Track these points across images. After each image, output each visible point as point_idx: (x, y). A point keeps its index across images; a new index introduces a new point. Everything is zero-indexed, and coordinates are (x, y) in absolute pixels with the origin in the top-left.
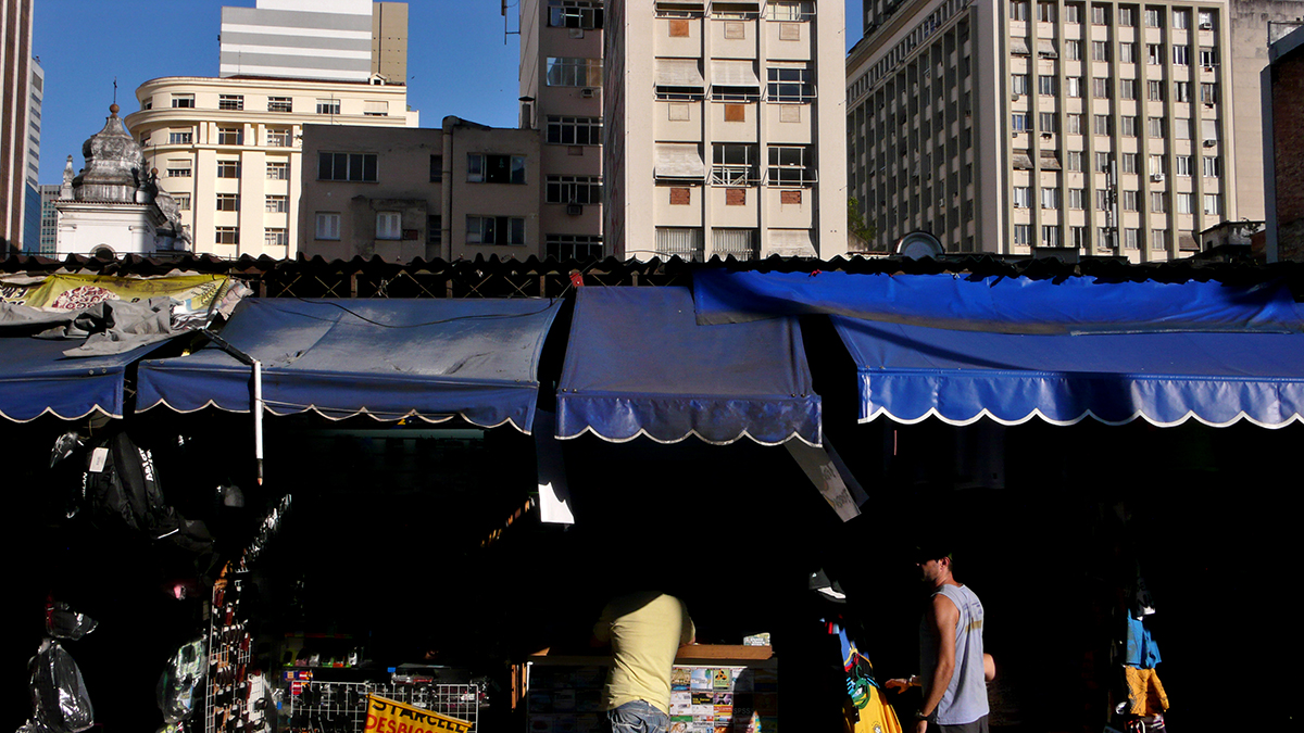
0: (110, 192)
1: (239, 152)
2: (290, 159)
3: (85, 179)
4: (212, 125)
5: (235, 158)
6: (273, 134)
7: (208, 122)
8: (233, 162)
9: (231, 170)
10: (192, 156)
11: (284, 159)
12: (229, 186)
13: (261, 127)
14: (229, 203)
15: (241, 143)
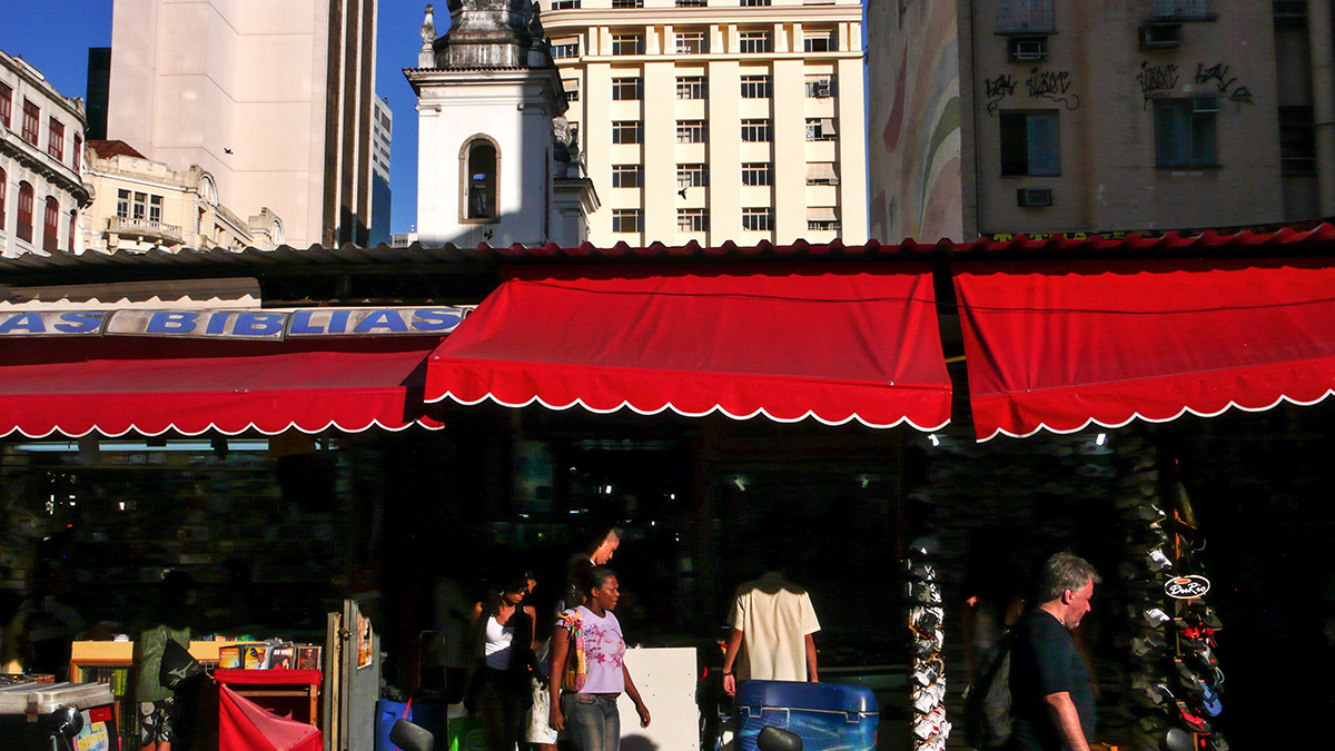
0: (489, 55)
1: (640, 65)
2: (707, 71)
3: (452, 38)
4: (605, 31)
5: (635, 73)
6: (683, 39)
7: (599, 27)
8: (632, 80)
9: (630, 90)
10: (579, 73)
11: (699, 72)
12: (628, 110)
13: (668, 30)
14: (630, 133)
15: (642, 51)
